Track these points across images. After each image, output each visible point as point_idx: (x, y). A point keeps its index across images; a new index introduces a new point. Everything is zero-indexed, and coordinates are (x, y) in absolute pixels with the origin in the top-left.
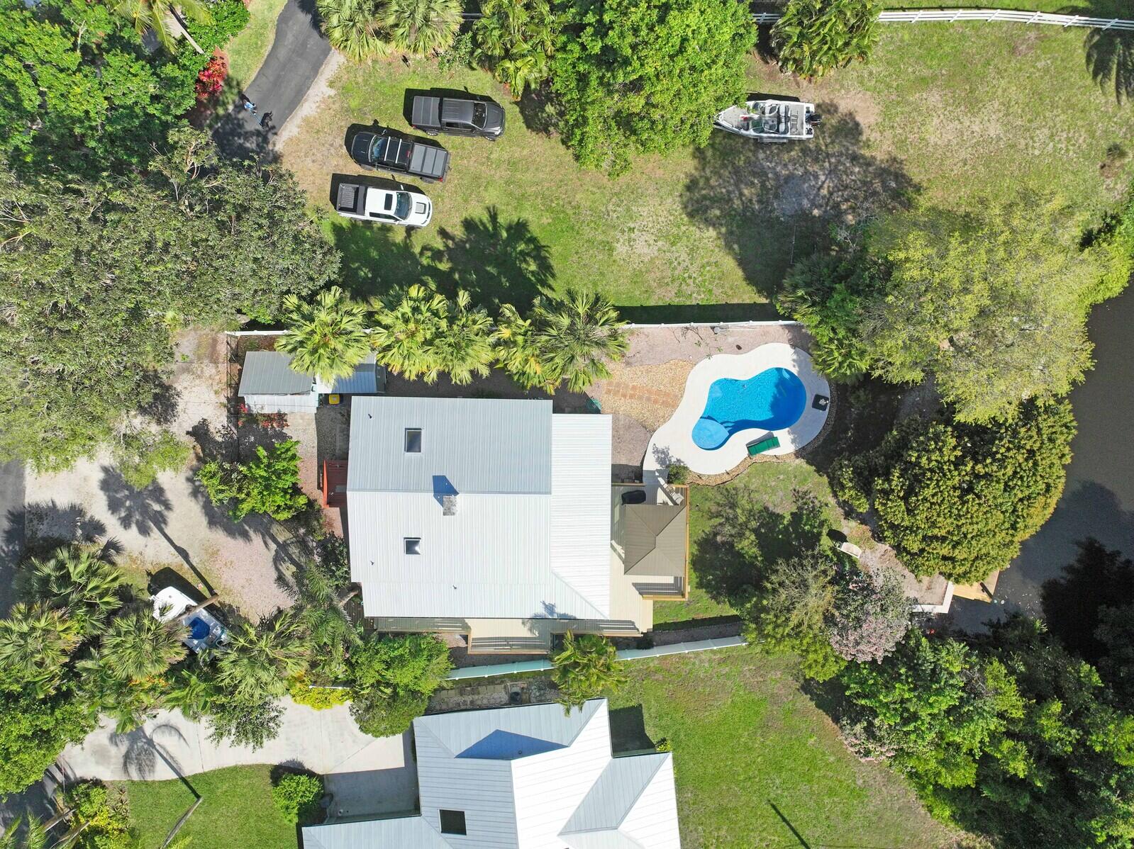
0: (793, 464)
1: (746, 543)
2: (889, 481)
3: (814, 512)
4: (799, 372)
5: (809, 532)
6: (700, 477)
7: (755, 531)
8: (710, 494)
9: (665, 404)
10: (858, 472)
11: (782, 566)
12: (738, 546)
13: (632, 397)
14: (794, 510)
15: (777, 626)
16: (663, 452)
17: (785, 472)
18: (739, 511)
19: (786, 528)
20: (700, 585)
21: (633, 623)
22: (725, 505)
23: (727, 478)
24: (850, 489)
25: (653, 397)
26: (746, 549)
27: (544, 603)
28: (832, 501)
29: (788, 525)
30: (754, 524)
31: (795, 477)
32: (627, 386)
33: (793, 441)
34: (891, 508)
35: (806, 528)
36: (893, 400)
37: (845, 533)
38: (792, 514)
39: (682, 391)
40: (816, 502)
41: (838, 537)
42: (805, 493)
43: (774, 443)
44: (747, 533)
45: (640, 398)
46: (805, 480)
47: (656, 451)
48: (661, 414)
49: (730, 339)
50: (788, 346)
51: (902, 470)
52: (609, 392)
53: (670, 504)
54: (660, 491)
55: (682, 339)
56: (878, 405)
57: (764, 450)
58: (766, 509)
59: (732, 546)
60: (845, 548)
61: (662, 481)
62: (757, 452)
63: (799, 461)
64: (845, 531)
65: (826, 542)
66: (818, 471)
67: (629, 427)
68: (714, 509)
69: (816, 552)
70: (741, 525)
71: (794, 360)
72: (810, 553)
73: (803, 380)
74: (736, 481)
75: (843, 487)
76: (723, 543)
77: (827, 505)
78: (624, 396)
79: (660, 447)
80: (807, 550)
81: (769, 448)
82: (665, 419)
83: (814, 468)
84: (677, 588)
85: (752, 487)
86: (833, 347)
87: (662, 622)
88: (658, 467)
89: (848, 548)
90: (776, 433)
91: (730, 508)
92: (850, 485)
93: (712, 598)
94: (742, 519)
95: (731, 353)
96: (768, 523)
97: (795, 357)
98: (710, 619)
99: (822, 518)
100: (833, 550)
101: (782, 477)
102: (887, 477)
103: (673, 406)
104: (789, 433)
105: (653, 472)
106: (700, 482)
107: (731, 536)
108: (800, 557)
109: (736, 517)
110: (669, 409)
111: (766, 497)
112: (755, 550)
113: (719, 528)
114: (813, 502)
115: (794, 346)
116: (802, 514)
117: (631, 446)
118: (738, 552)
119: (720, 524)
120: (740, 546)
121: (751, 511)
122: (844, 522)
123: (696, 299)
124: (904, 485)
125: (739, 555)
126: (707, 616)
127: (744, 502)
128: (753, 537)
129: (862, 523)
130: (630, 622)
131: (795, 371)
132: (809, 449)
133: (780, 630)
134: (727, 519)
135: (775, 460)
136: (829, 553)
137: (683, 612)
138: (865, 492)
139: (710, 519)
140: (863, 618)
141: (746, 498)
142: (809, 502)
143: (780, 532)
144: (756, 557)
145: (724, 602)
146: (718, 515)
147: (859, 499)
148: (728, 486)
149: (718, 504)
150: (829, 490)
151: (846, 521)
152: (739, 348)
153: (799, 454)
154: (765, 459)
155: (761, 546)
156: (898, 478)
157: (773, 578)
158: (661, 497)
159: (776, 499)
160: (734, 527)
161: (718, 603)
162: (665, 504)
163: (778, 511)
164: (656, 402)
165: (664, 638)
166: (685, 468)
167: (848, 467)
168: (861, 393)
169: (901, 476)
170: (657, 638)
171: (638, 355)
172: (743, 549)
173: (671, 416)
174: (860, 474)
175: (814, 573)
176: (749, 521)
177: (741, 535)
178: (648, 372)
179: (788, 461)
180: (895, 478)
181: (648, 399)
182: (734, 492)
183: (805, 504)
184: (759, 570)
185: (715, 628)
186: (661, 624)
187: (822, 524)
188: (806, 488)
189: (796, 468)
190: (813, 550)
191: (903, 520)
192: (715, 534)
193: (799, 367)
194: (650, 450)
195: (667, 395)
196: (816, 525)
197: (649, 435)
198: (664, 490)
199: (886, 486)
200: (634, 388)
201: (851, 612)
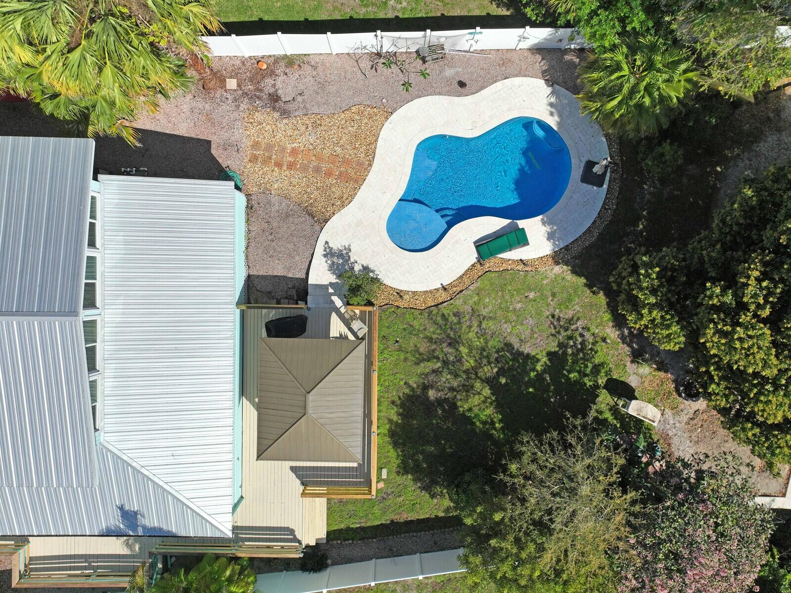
0: (551, 275)
1: (475, 400)
2: (738, 289)
3: (584, 352)
4: (559, 124)
5: (577, 382)
6: (400, 294)
7: (491, 382)
8: (416, 324)
9: (344, 177)
10: (668, 276)
11: (528, 446)
12: (463, 407)
13: (291, 166)
14: (553, 347)
15: (522, 562)
16: (340, 255)
17: (539, 289)
18: (464, 350)
19: (539, 376)
20: (404, 469)
21: (292, 532)
22: (441, 341)
23: (444, 296)
24: (652, 307)
25: (324, 166)
26: (476, 410)
27: (121, 508)
28: (612, 333)
29: (544, 371)
30: (489, 371)
31: (554, 295)
32: (283, 149)
33: (550, 236)
34: (741, 340)
35: (572, 376)
36: (709, 174)
37: (633, 384)
38: (549, 354)
39: (371, 155)
40: (587, 335)
41: (624, 391)
42: (570, 321)
43: (521, 239)
44: (478, 385)
45: (305, 168)
46: (570, 300)
47: (329, 253)
48: (338, 194)
49: (449, 72)
50: (541, 83)
51: (765, 264)
52: (254, 159)
53: (351, 337)
54: (334, 319)
55: (370, 73)
56: (685, 180)
57: (503, 250)
58: (508, 346)
59: (454, 406)
60: (634, 408)
61: (338, 302)
62: (493, 254)
63: (557, 269)
64: (633, 382)
65: (604, 399)
66: (589, 286)
67: (287, 216)
68: (424, 347)
69: (590, 420)
70: (467, 372)
71: (551, 105)
72: (578, 422)
73: (564, 137)
74: (459, 302)
75: (635, 305)
76: (440, 402)
77: (604, 340)
78: (279, 165)
79: (336, 245)
80: (575, 417)
81: (510, 247)
82: (345, 201)
83: (583, 280)
84: (362, 476)
85: (484, 312)
86: (620, 58)
87: (343, 526)
88: (333, 279)
89: (639, 410)
90: (522, 224)
91: (450, 344)
92: (652, 300)
93: (423, 488)
94: (469, 363)
95: (449, 94)
96: (511, 369)
97: (553, 100)
98: (419, 521)
99: (597, 361)
100: (614, 410)
101: (532, 295)
102: (731, 281)
103: (356, 181)
104: (544, 223)
105: (323, 287)
106: (400, 303)
107: (452, 389)
108: (562, 429)
109: (459, 360)
110: (351, 185)
111: (507, 327)
112: (489, 411)
113: (432, 377)
114: (582, 335)
115: (550, 82)
116: (565, 353)
117: (291, 246)
118: (463, 415)
119: (434, 371)
120: (466, 407)
121: (483, 350)
122: (631, 367)
123: (394, 8)
124: (770, 293)
125: (466, 420)
126: (413, 516)
127: (471, 335)
128: (487, 392)
129: (659, 369)
130: (287, 529)
131: (552, 122)
132: (576, 250)
133: (525, 571)
134: (445, 363)
135: (520, 267)
136: (608, 415)
137: (376, 510)
138: (679, 314)
139: (417, 364)
140: (685, 553)
141: (475, 328)
142: (577, 334)
143: (531, 383)
144: (493, 423)
145: (442, 495)
146: (431, 356)
147: (668, 327)
148: (445, 309)
149: (430, 340)
150: (607, 316)
151: (634, 366)
152: (462, 84)
153: (558, 257)
154: (505, 266)
155: (499, 406)
156: (759, 280)
157: (513, 467)
158: (337, 327)
159: (524, 331)
160: (456, 376)
161: (433, 496)
162: (342, 337)
163: (526, 349)
164: (329, 174)
165: (346, 552)
166: (376, 280)
167: (648, 266)
168: (667, 147)
169: (765, 276)
170: (334, 553)
171: (299, 99)
172: (470, 410)
173: (351, 198)
174: (671, 281)
175: (588, 461)
176: (479, 365)
177: (468, 388)
178: (316, 125)
179: (542, 269)
180: (752, 282)
181: (317, 170)
182: (454, 319)
183: (570, 338)
184: (496, 443)
185: (426, 536)
186: (340, 531)
187: (597, 369)
188: (570, 313)
189: (553, 281)
190: (584, 415)
191: (766, 364)
192: (425, 388)
193: (560, 115)
194: (319, 250)
195: (346, 162)
196: (588, 371)
197: (318, 228)
198: (341, 316)
199: (729, 298)
200: (294, 152)
201: (661, 542)
